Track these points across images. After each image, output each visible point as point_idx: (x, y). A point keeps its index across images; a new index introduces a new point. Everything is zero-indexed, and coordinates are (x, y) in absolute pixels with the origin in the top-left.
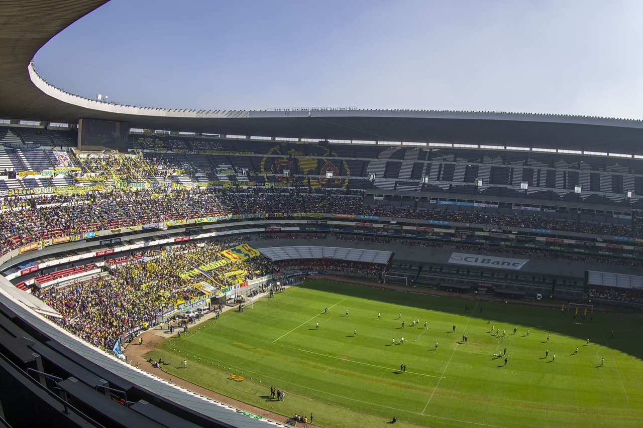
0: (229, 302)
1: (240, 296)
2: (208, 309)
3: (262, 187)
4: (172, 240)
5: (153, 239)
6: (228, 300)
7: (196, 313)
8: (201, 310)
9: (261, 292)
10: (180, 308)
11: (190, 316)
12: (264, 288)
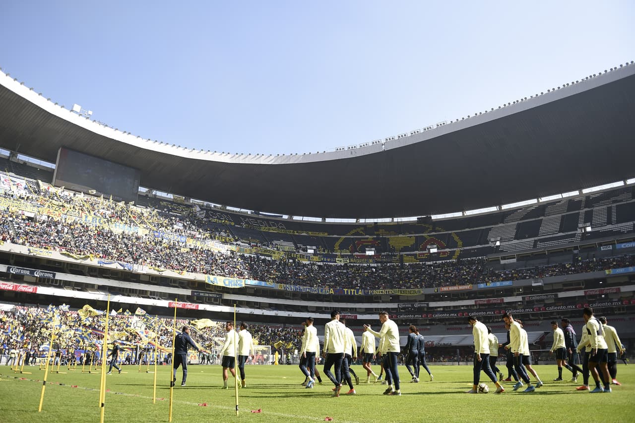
3: (332, 264)
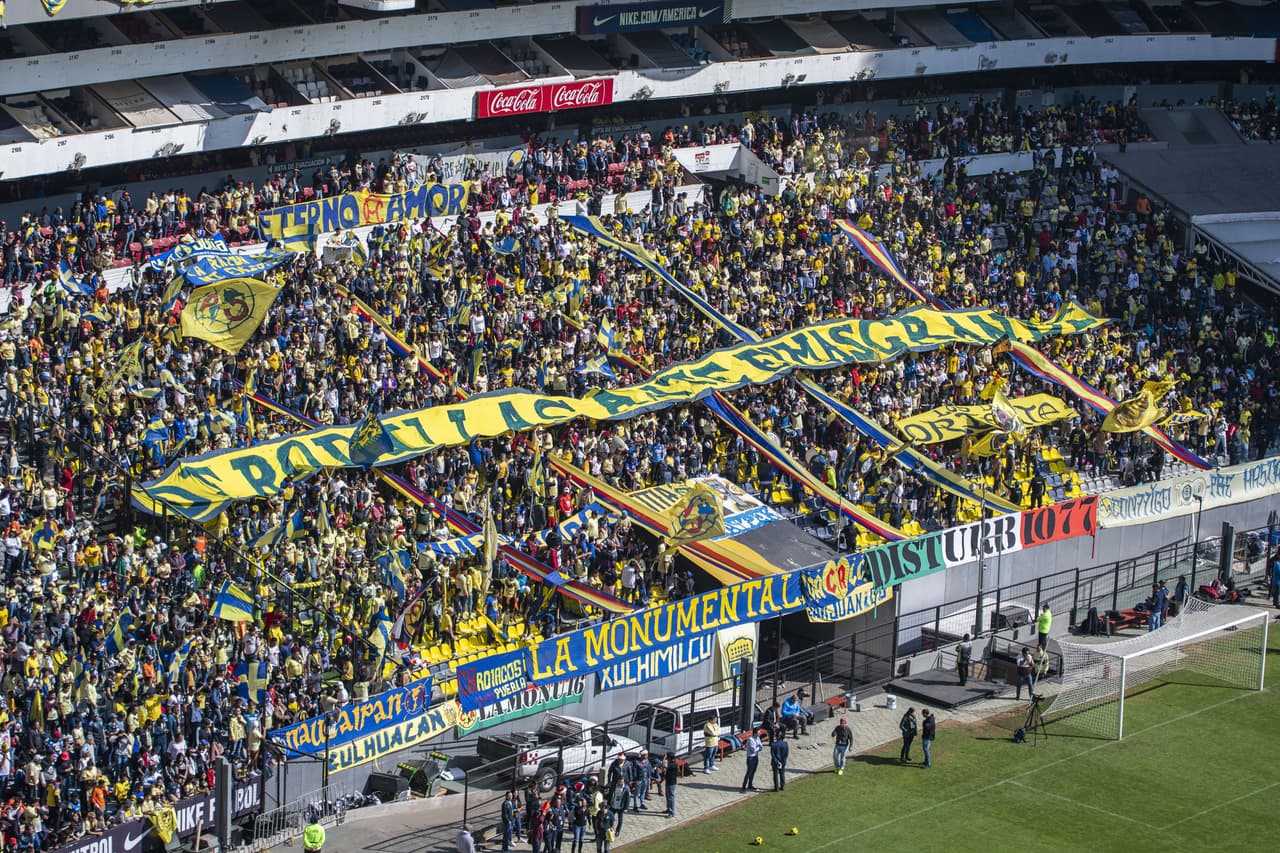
0: (922, 664)
1: (1020, 619)
2: (727, 717)
4: (451, 103)
5: (280, 88)
6: (915, 648)
7: (625, 744)
8: (667, 720)
9: (1206, 594)
10: (490, 698)
11: (568, 767)
12: (1237, 567)
